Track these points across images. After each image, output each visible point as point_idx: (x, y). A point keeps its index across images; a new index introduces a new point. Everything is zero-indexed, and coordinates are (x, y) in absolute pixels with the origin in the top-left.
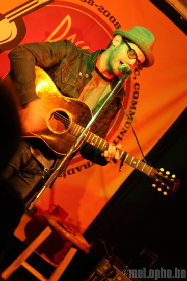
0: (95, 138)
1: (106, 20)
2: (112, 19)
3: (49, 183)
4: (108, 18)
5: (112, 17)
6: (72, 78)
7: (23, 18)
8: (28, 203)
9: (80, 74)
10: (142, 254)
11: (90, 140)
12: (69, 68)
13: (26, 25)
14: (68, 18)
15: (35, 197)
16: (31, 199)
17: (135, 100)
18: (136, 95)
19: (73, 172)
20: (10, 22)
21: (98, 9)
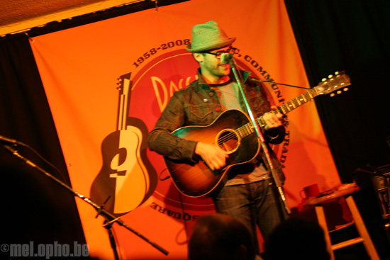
2: (179, 43)
6: (204, 109)
7: (130, 116)
9: (205, 100)
12: (194, 106)
20: (126, 129)
21: (163, 49)
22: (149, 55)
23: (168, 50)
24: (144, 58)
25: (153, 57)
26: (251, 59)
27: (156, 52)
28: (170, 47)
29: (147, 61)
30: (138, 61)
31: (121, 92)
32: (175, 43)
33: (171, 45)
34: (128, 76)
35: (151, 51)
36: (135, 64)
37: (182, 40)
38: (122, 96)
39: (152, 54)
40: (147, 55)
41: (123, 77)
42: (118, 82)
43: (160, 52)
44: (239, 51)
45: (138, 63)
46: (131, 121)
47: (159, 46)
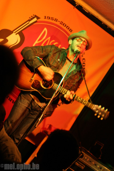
0: (65, 91)
1: (65, 28)
2: (68, 28)
3: (44, 112)
4: (66, 27)
6: (55, 62)
7: (23, 32)
8: (35, 124)
9: (59, 60)
10: (95, 144)
11: (62, 92)
12: (53, 57)
13: (25, 35)
14: (45, 29)
15: (38, 121)
16: (36, 122)
20: (16, 34)
21: (60, 23)
22: (53, 20)
23: (61, 26)
24: (51, 18)
25: (53, 22)
26: (85, 61)
27: (57, 21)
28: (63, 25)
29: (50, 21)
30: (48, 17)
32: (66, 26)
33: (65, 25)
34: (38, 18)
35: (55, 19)
36: (45, 17)
37: (70, 28)
38: (28, 22)
39: (55, 20)
40: (52, 19)
41: (36, 16)
42: (32, 16)
43: (58, 23)
44: (84, 54)
45: (46, 18)
46: (21, 34)
47: (60, 21)
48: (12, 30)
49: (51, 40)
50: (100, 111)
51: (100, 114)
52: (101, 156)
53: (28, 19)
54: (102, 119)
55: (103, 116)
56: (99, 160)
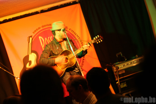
1: (47, 27)
5: (47, 25)
9: (57, 48)
14: (40, 37)
17: (74, 32)
18: (73, 31)
19: (84, 62)
20: (31, 54)
21: (43, 27)
31: (29, 42)
34: (31, 37)
36: (33, 32)
37: (49, 24)
38: (29, 43)
41: (29, 37)
43: (42, 29)
45: (34, 32)
47: (41, 26)
48: (27, 55)
49: (47, 39)
50: (97, 39)
51: (98, 40)
52: (125, 58)
53: (28, 42)
54: (101, 41)
55: (100, 39)
56: (127, 60)
